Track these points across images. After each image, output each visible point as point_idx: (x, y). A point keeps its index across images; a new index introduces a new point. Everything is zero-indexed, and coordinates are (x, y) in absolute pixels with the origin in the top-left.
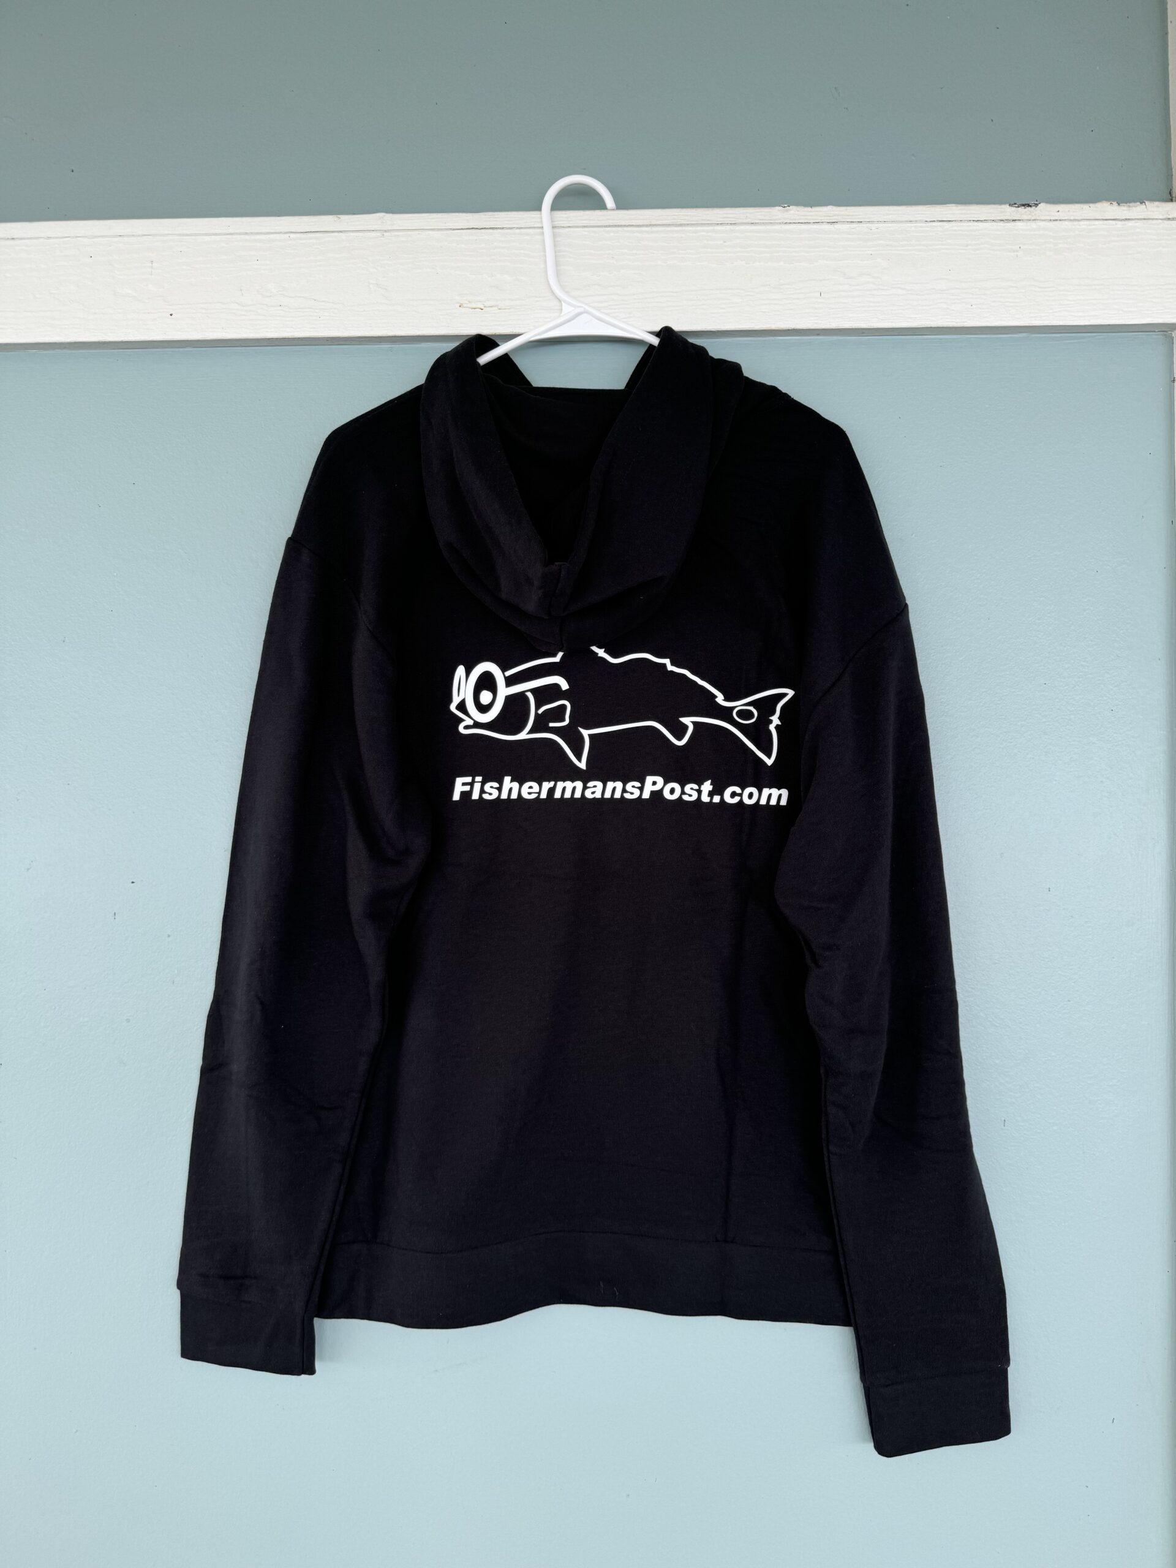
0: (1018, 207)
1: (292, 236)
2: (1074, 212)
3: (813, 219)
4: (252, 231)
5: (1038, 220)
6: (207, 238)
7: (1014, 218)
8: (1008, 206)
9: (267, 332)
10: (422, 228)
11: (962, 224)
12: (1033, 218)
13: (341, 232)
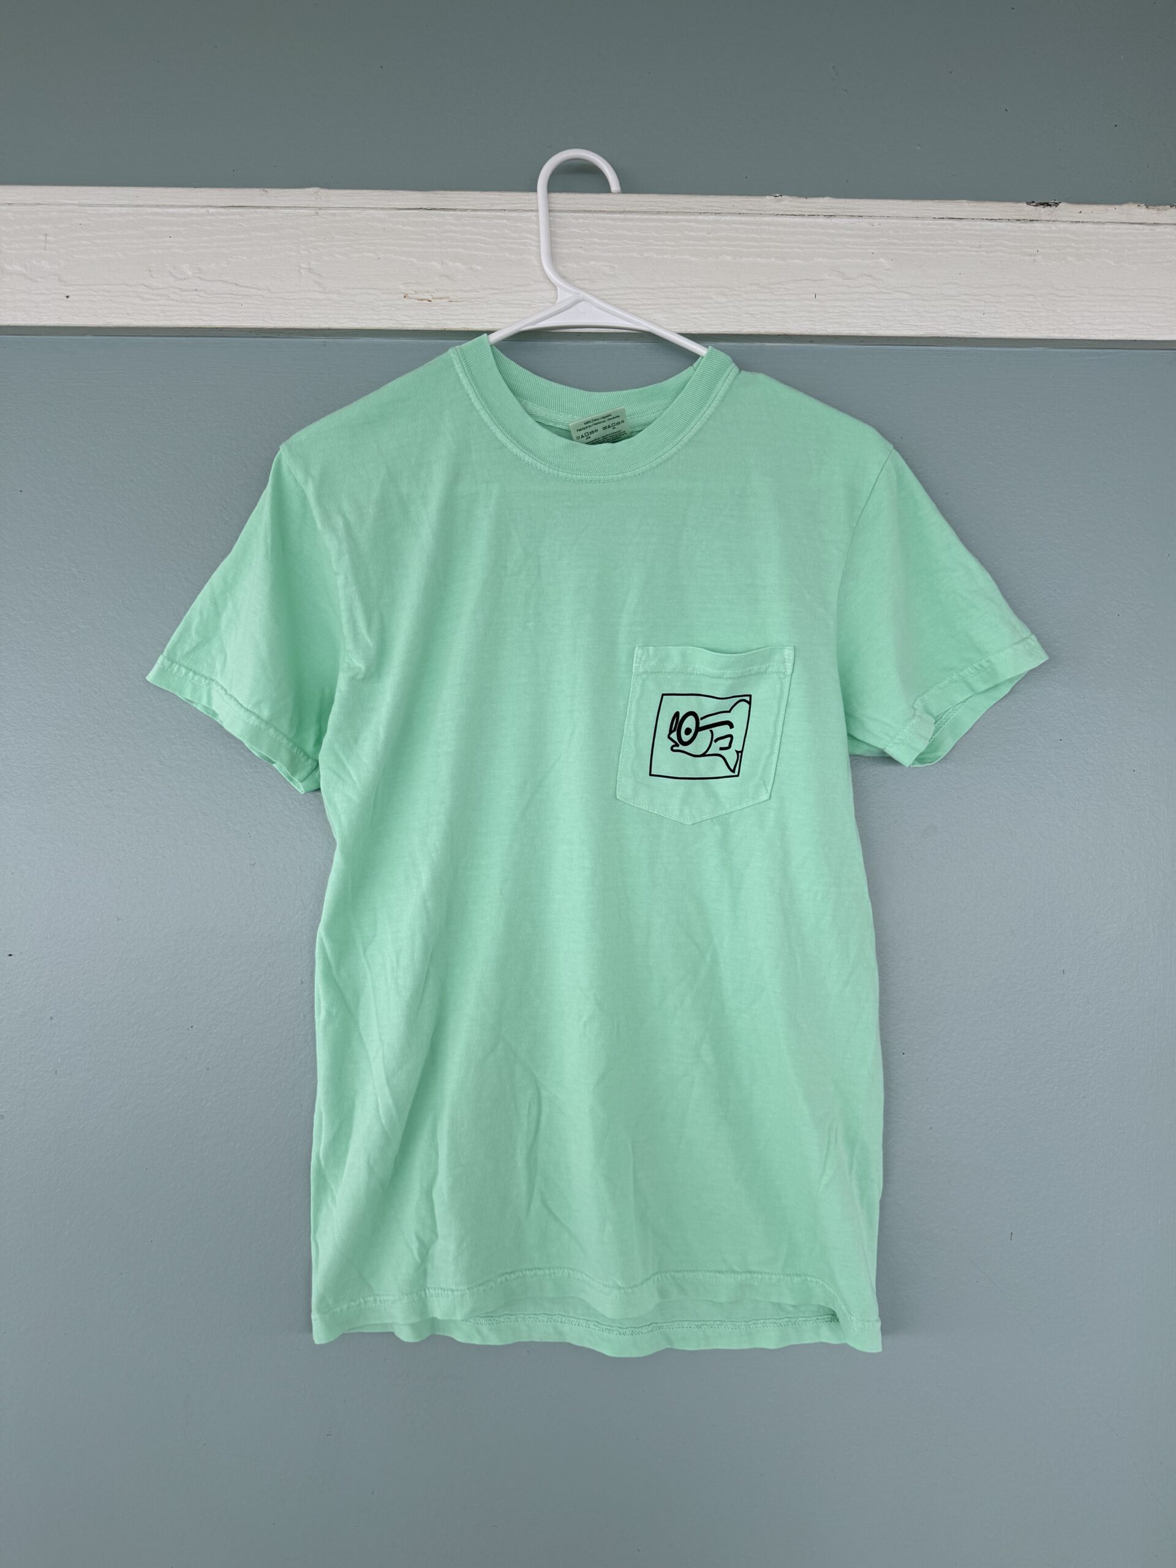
0: (1036, 206)
1: (211, 210)
2: (1097, 213)
3: (809, 212)
4: (165, 203)
5: (1057, 221)
6: (111, 210)
7: (1032, 218)
8: (1025, 205)
9: (181, 320)
10: (362, 206)
11: (973, 223)
12: (1053, 219)
13: (268, 207)
